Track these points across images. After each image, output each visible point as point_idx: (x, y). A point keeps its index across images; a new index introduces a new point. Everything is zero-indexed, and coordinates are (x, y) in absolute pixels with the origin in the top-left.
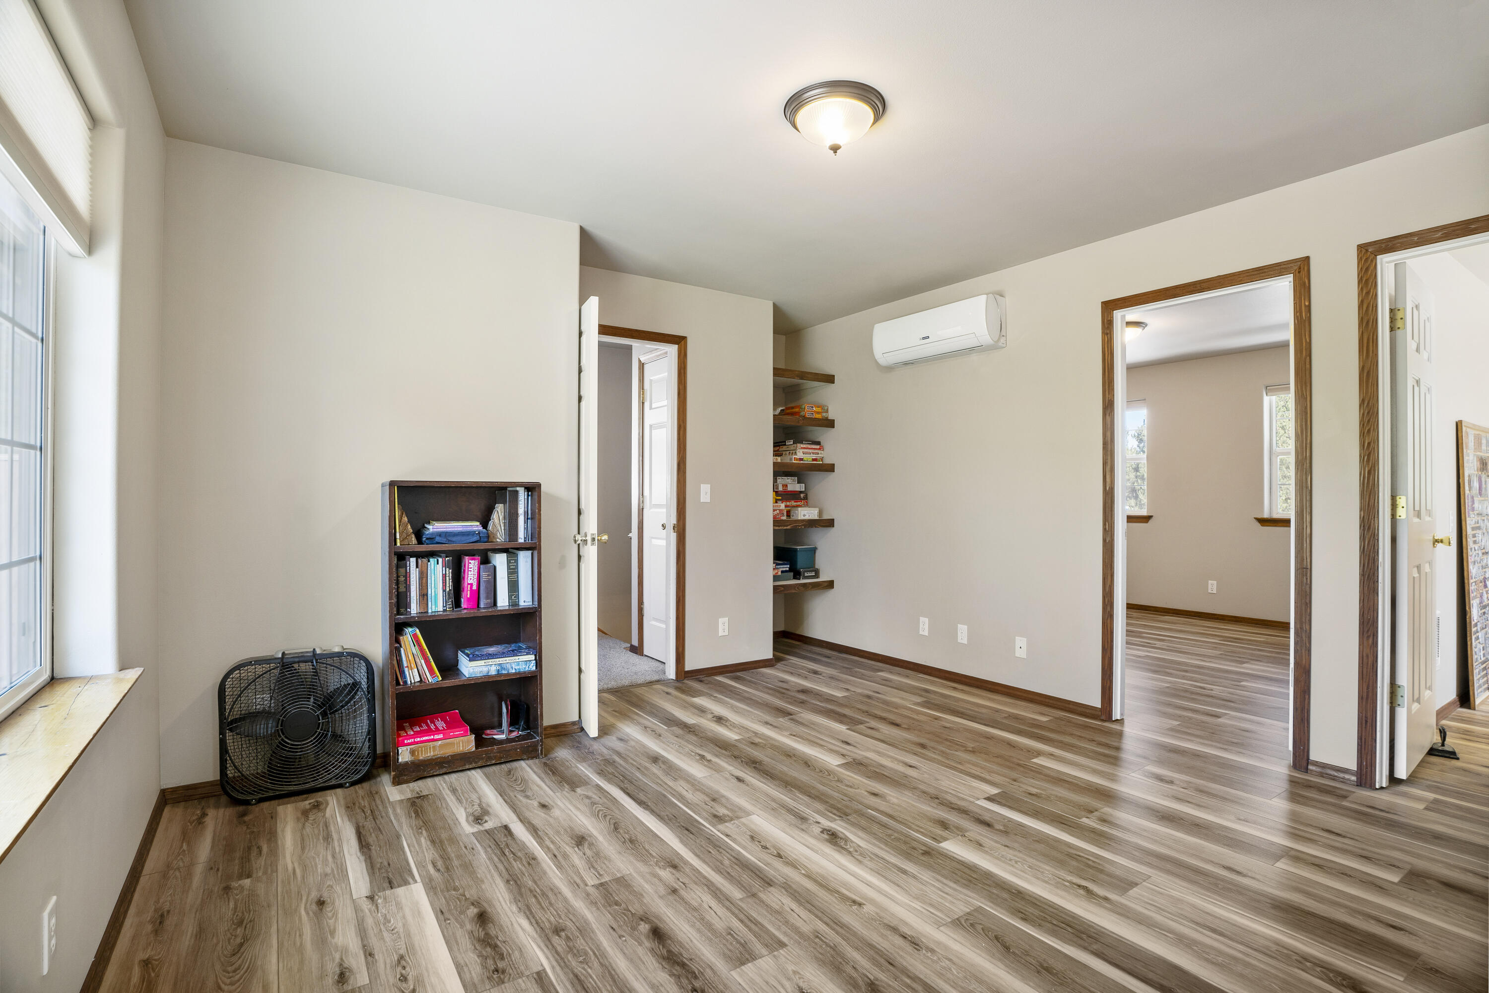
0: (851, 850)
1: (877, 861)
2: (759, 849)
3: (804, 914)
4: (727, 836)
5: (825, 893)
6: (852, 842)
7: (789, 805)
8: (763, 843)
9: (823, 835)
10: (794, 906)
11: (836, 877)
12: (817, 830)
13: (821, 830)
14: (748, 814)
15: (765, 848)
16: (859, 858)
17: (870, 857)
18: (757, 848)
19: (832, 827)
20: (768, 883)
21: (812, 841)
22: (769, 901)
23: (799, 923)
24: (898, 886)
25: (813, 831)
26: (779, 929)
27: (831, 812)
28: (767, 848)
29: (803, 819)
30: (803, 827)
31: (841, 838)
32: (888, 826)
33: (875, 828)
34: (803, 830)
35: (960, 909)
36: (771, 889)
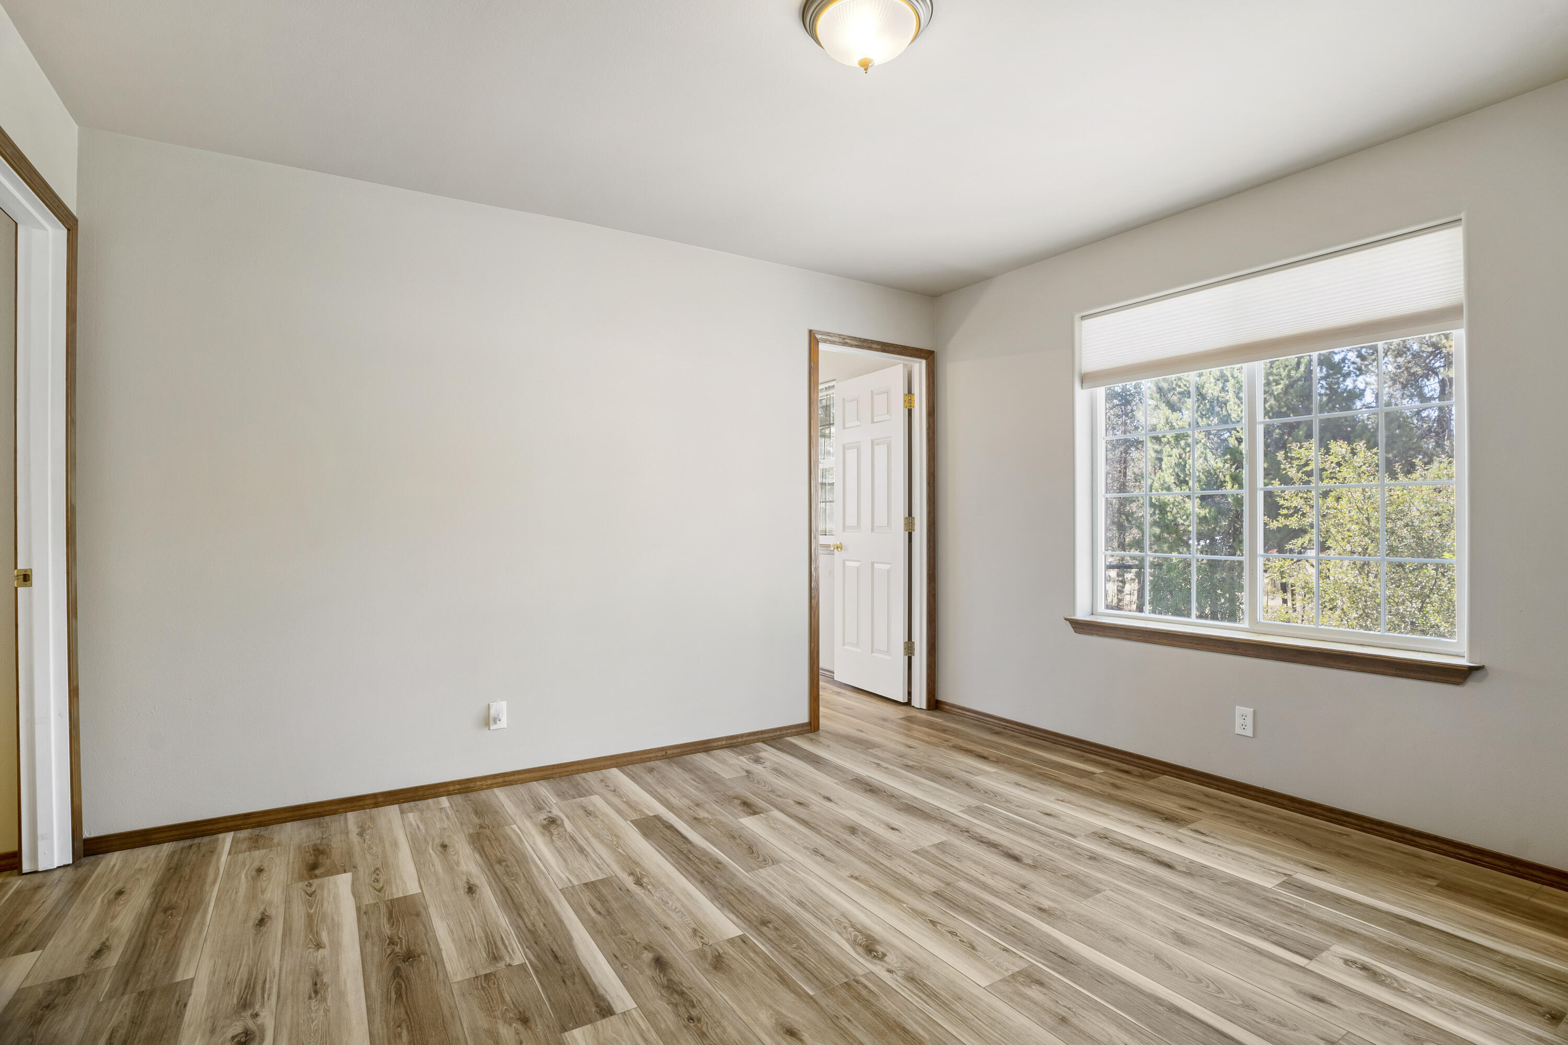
0: (850, 929)
1: (824, 915)
2: (959, 932)
3: (901, 870)
4: (1006, 950)
5: (882, 886)
6: (847, 940)
7: (937, 1007)
8: (957, 939)
9: (883, 950)
10: (910, 876)
11: (871, 900)
12: (891, 959)
13: (886, 959)
14: (992, 989)
15: (953, 933)
16: (843, 920)
17: (831, 920)
18: (963, 933)
19: (871, 962)
20: (937, 894)
21: (897, 941)
22: (934, 880)
23: (904, 864)
24: (811, 890)
25: (897, 957)
26: (920, 861)
27: (871, 991)
28: (950, 932)
29: (911, 978)
30: (910, 964)
31: (861, 945)
32: (794, 962)
33: (812, 961)
34: (910, 959)
35: (766, 873)
36: (935, 890)
